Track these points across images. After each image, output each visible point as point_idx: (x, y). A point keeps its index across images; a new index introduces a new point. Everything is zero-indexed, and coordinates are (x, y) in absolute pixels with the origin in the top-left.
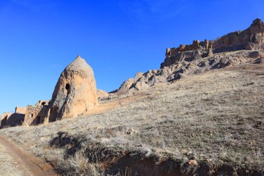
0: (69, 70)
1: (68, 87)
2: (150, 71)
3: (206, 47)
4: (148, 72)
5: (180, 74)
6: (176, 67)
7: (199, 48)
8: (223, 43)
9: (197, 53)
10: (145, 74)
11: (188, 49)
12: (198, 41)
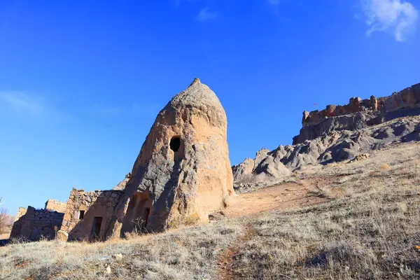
0: (179, 104)
1: (177, 144)
2: (282, 148)
3: (374, 108)
4: (279, 149)
5: (346, 150)
6: (331, 140)
7: (361, 110)
8: (405, 101)
9: (359, 117)
10: (274, 153)
11: (341, 113)
12: (359, 99)
